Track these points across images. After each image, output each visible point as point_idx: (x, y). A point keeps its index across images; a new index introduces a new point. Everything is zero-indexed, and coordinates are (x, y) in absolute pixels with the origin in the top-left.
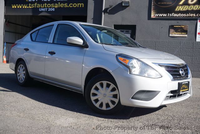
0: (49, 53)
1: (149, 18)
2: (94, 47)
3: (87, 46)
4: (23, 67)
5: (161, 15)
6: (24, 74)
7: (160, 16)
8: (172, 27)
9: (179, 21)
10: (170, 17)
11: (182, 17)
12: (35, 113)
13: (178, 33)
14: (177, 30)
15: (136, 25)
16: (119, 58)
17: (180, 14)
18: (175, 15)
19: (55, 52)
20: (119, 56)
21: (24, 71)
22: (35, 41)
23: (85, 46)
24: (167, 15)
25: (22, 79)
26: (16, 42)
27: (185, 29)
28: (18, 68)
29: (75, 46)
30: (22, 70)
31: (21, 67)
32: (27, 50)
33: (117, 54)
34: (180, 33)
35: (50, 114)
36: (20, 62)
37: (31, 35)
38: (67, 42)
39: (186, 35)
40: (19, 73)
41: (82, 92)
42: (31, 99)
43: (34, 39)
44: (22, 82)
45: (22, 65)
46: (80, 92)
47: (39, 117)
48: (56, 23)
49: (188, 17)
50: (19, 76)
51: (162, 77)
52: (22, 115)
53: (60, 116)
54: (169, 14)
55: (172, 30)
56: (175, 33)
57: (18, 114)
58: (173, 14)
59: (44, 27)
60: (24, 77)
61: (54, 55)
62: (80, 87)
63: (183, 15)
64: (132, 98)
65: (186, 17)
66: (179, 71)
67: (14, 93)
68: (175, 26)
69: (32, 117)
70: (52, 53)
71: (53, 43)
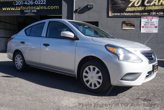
0: (44, 45)
1: (108, 16)
2: (83, 39)
3: (77, 39)
4: (20, 57)
5: (116, 14)
6: (22, 62)
7: (118, 15)
8: (124, 22)
9: (129, 18)
10: (122, 15)
11: (131, 15)
12: (40, 96)
13: (128, 27)
14: (127, 25)
15: (98, 22)
16: (108, 47)
17: (129, 13)
18: (126, 14)
19: (49, 44)
20: (108, 46)
21: (21, 60)
22: (29, 36)
23: (76, 38)
24: (120, 14)
25: (19, 66)
26: (12, 37)
27: (133, 24)
28: (16, 58)
29: (68, 39)
30: (20, 59)
31: (18, 56)
32: (23, 43)
33: (106, 44)
34: (129, 27)
35: (53, 95)
36: (17, 52)
37: (25, 30)
38: (61, 35)
39: (134, 28)
40: (16, 61)
41: (75, 76)
42: (33, 83)
43: (28, 34)
44: (19, 69)
45: (19, 55)
46: (73, 75)
47: (46, 100)
48: (47, 21)
49: (134, 15)
50: (17, 64)
51: (142, 61)
52: (30, 98)
53: (62, 97)
54: (121, 13)
55: (124, 25)
56: (126, 27)
57: (27, 97)
58: (124, 13)
59: (36, 24)
60: (22, 64)
61: (48, 46)
62: (74, 72)
63: (131, 14)
64: (121, 79)
65: (133, 15)
66: (152, 56)
67: (16, 78)
68: (126, 22)
69: (40, 100)
70: (46, 45)
71: (46, 37)
